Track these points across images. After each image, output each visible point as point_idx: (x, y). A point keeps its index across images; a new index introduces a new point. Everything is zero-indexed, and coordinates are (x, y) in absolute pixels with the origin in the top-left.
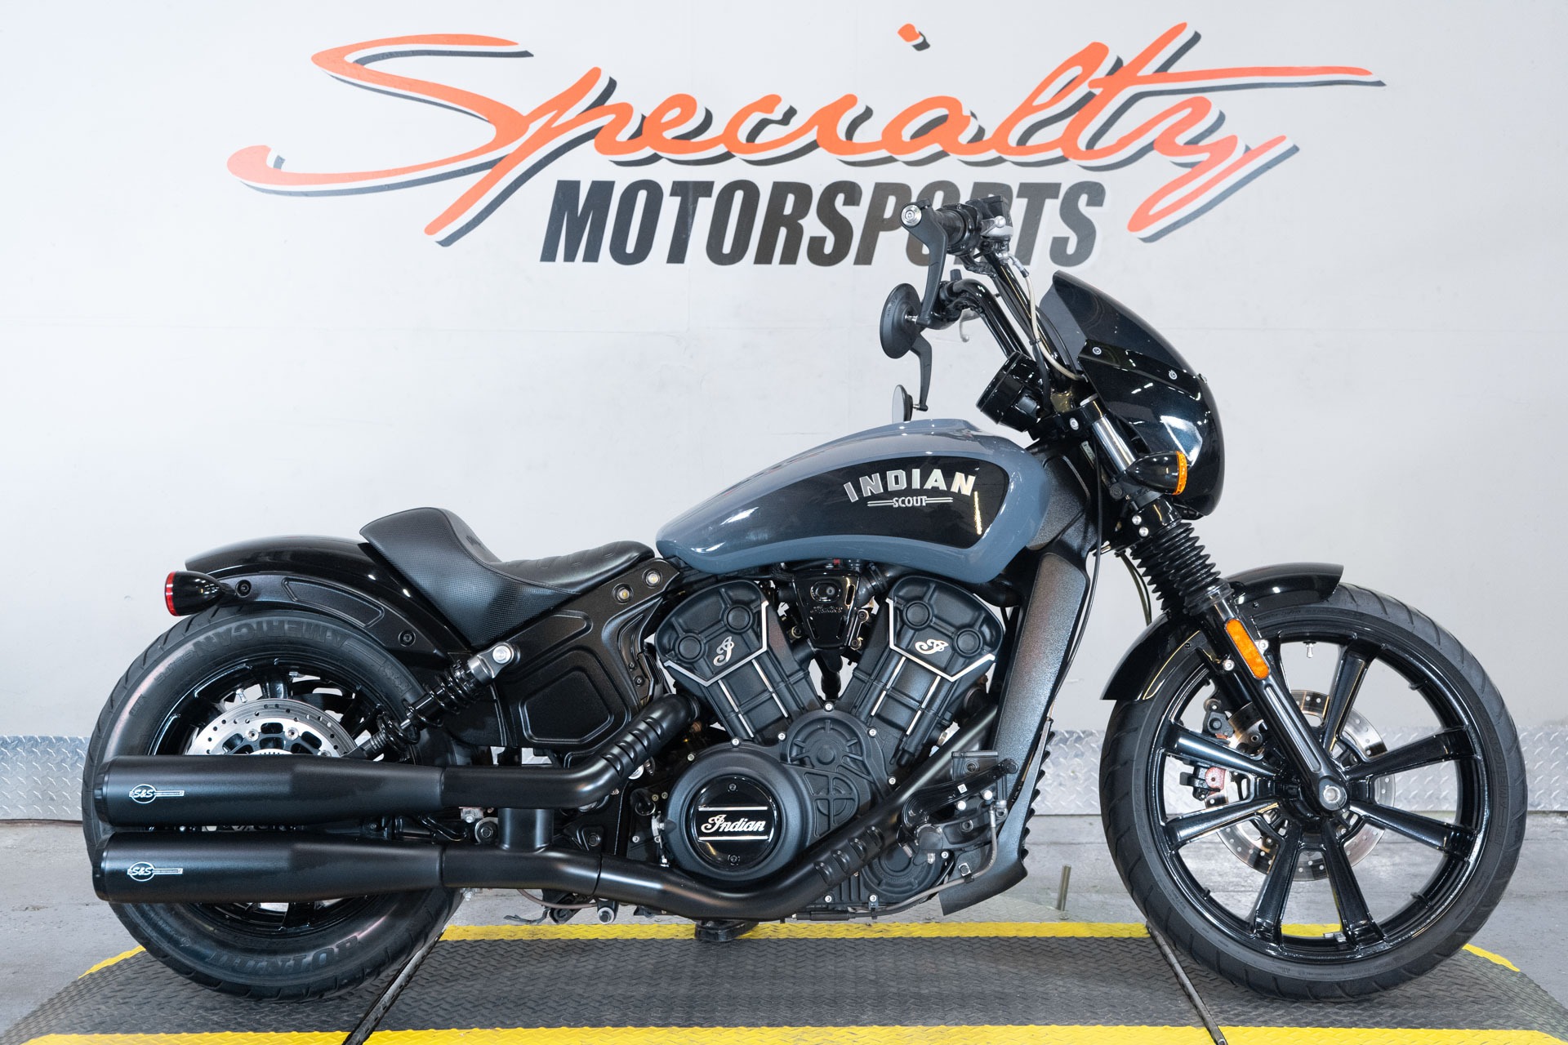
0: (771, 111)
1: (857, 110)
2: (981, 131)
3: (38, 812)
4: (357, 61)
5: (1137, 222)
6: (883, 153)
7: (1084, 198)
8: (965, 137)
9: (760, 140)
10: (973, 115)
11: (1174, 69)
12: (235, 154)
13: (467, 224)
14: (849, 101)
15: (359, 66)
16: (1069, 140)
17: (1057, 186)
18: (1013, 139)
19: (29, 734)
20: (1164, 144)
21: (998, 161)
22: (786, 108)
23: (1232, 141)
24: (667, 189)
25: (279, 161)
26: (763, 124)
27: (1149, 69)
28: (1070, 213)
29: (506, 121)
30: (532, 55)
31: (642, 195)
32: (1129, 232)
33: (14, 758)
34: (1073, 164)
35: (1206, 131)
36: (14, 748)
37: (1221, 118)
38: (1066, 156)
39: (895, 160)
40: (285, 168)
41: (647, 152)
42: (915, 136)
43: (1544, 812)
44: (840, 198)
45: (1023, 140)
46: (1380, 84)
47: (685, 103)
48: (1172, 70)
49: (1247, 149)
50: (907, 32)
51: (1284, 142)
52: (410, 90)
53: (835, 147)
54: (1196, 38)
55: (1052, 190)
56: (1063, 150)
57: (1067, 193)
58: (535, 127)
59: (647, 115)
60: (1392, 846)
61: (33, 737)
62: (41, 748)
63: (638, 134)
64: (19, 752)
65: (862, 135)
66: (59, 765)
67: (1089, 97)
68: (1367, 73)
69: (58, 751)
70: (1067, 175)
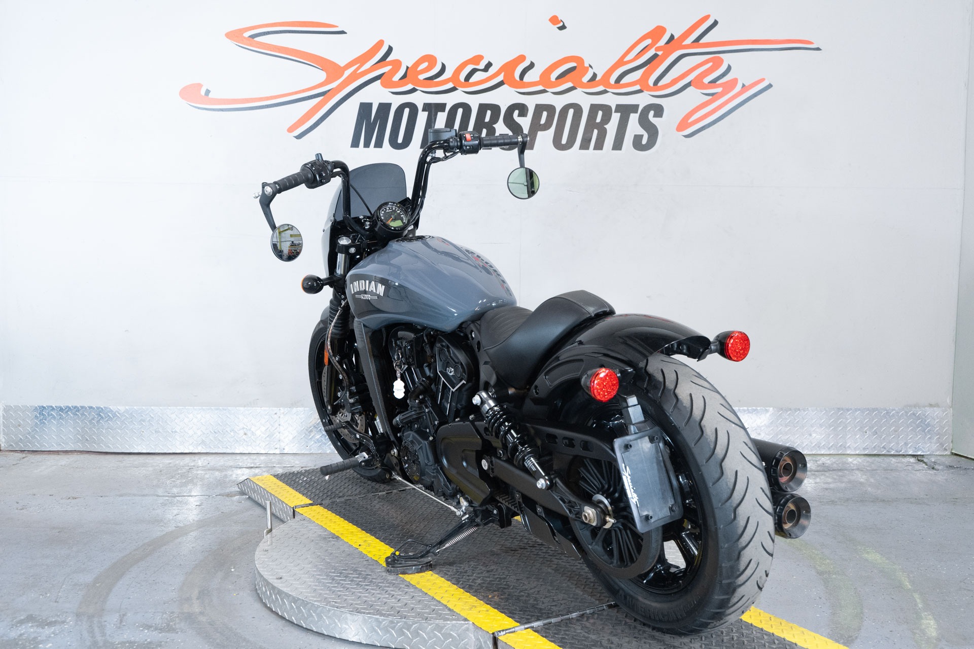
0: (478, 64)
1: (526, 64)
2: (595, 75)
3: (80, 447)
4: (250, 36)
5: (682, 126)
6: (540, 88)
7: (652, 113)
8: (586, 79)
9: (472, 80)
10: (590, 66)
11: (703, 41)
12: (184, 88)
13: (310, 127)
14: (522, 58)
15: (251, 39)
16: (643, 80)
17: (637, 106)
18: (612, 80)
20: (697, 83)
21: (605, 92)
22: (487, 62)
23: (735, 82)
24: (420, 107)
25: (208, 92)
26: (473, 71)
27: (689, 41)
28: (644, 122)
29: (331, 69)
30: (346, 33)
31: (407, 111)
32: (677, 132)
33: (67, 418)
34: (646, 93)
35: (720, 75)
36: (67, 412)
37: (729, 68)
38: (642, 89)
39: (547, 92)
40: (210, 96)
41: (410, 87)
42: (557, 78)
43: (904, 455)
44: (516, 113)
45: (618, 80)
46: (818, 49)
47: (430, 59)
48: (702, 41)
49: (744, 85)
50: (554, 20)
51: (764, 82)
52: (279, 52)
53: (513, 84)
54: (715, 23)
55: (634, 108)
56: (640, 86)
57: (642, 110)
58: (347, 73)
59: (409, 66)
60: (816, 473)
61: (76, 406)
62: (81, 412)
63: (404, 76)
64: (69, 414)
65: (528, 78)
66: (90, 422)
67: (655, 56)
68: (811, 43)
69: (90, 414)
70: (643, 100)
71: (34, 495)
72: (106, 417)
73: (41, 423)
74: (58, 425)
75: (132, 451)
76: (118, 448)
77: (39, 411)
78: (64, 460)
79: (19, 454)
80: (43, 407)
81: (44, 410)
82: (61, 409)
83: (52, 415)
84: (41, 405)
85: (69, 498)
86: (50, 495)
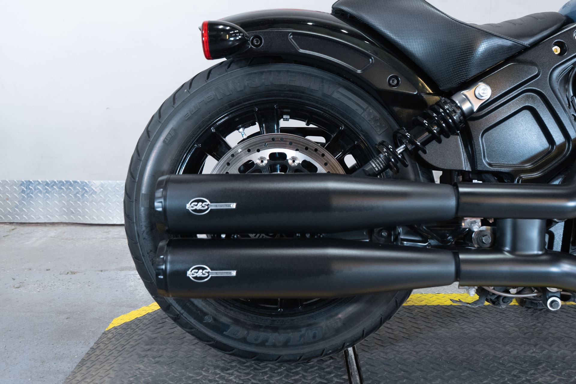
3: (66, 219)
19: (60, 180)
33: (52, 192)
36: (52, 186)
62: (66, 186)
64: (54, 189)
66: (75, 195)
69: (75, 188)
71: (30, 269)
72: (90, 191)
73: (28, 197)
74: (45, 199)
75: (115, 223)
76: (102, 219)
77: (26, 186)
78: (53, 232)
79: (8, 226)
80: (29, 181)
81: (31, 185)
82: (47, 184)
83: (38, 189)
84: (27, 180)
85: (68, 273)
86: (47, 270)
